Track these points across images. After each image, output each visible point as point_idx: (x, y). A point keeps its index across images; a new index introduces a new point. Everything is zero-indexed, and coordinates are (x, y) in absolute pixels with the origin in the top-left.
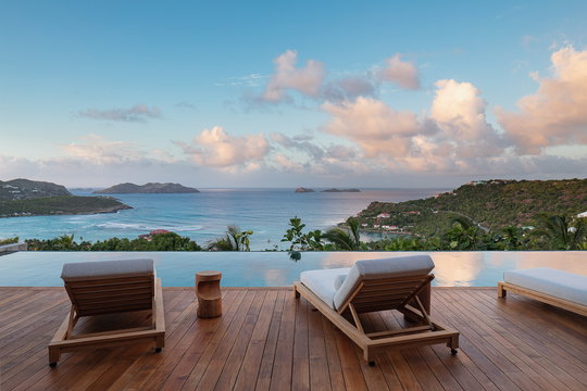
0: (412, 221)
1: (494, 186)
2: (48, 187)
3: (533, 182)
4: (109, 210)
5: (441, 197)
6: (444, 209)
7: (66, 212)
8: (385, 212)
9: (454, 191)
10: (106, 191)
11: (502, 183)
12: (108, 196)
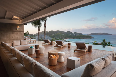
2: (79, 34)
4: (90, 38)
7: (82, 38)
10: (89, 34)
12: (90, 35)
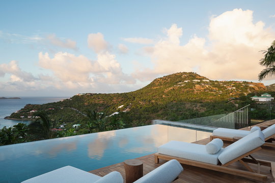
0: (50, 113)
1: (88, 96)
3: (103, 94)
5: (65, 101)
6: (66, 107)
8: (35, 109)
9: (71, 98)
11: (91, 95)
